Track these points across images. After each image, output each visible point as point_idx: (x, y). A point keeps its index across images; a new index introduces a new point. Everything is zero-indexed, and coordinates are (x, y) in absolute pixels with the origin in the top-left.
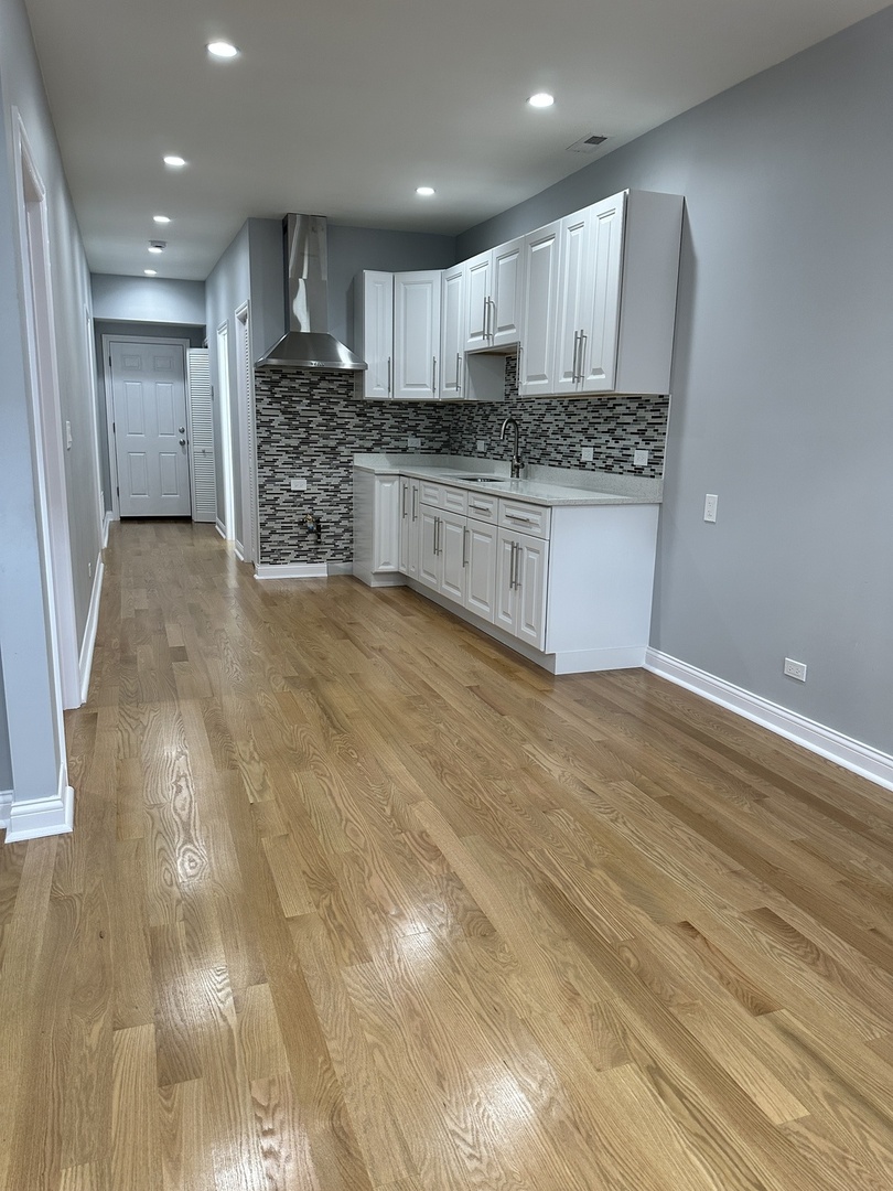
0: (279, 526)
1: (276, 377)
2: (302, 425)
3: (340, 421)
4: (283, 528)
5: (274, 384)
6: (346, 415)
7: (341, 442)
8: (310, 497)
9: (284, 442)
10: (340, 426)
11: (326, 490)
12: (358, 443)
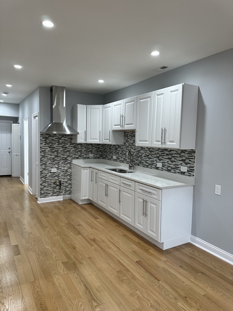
0: (47, 184)
1: (47, 136)
2: (56, 151)
3: (68, 149)
4: (48, 185)
5: (46, 138)
6: (70, 147)
7: (68, 156)
8: (58, 174)
9: (49, 157)
10: (68, 151)
11: (63, 172)
12: (74, 156)
